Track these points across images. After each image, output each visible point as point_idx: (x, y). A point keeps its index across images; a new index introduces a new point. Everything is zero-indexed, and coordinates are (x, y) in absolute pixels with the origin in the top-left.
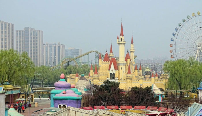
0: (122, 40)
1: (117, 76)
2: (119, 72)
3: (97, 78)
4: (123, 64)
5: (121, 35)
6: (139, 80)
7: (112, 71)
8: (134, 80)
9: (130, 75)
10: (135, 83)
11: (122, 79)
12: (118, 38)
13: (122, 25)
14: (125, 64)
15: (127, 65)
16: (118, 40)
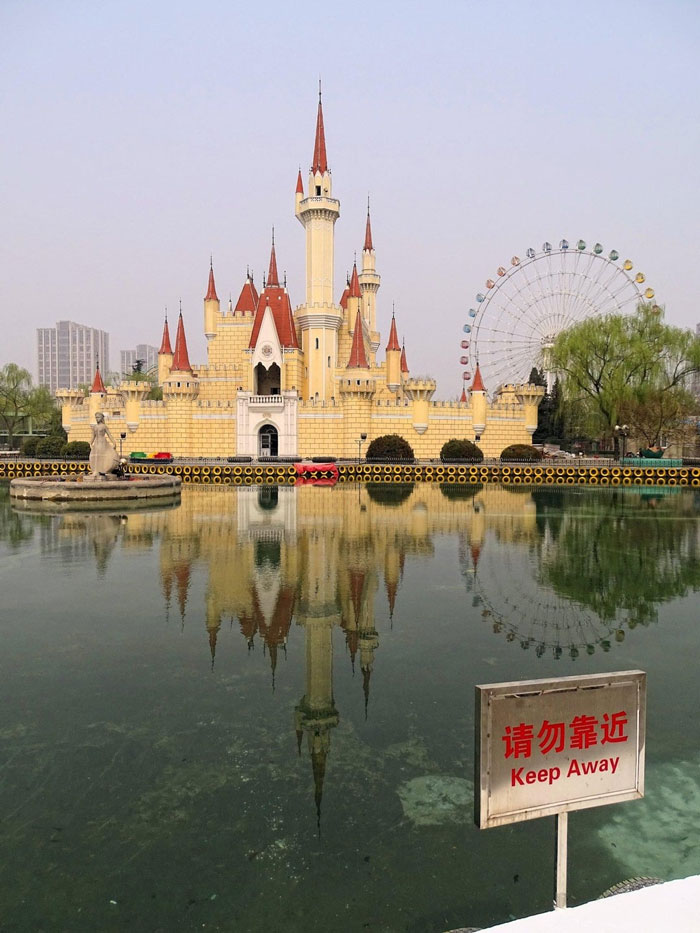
0: (319, 193)
1: (294, 382)
2: (303, 363)
3: (184, 389)
4: (327, 317)
5: (314, 170)
6: (410, 403)
7: (267, 351)
8: (383, 403)
9: (362, 374)
10: (386, 419)
11: (322, 397)
12: (300, 189)
13: (320, 115)
14: (335, 323)
15: (345, 328)
16: (300, 194)
